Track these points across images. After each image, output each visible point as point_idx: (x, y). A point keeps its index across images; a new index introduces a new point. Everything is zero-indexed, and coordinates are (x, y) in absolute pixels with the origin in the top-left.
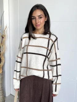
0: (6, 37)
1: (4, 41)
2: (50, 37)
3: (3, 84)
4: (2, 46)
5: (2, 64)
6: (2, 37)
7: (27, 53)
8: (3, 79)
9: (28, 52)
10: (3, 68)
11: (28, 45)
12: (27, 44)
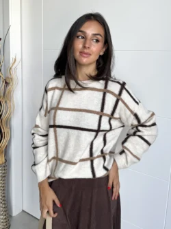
0: (14, 83)
1: (10, 92)
2: (106, 87)
3: (6, 189)
4: (6, 102)
5: (4, 142)
6: (6, 83)
7: (54, 126)
8: (6, 176)
9: (57, 124)
10: (6, 151)
11: (57, 108)
12: (55, 106)
